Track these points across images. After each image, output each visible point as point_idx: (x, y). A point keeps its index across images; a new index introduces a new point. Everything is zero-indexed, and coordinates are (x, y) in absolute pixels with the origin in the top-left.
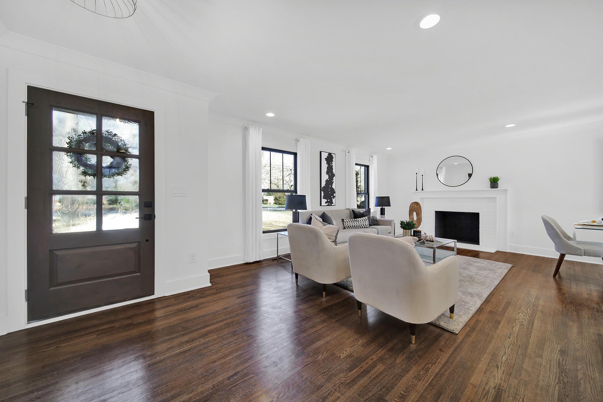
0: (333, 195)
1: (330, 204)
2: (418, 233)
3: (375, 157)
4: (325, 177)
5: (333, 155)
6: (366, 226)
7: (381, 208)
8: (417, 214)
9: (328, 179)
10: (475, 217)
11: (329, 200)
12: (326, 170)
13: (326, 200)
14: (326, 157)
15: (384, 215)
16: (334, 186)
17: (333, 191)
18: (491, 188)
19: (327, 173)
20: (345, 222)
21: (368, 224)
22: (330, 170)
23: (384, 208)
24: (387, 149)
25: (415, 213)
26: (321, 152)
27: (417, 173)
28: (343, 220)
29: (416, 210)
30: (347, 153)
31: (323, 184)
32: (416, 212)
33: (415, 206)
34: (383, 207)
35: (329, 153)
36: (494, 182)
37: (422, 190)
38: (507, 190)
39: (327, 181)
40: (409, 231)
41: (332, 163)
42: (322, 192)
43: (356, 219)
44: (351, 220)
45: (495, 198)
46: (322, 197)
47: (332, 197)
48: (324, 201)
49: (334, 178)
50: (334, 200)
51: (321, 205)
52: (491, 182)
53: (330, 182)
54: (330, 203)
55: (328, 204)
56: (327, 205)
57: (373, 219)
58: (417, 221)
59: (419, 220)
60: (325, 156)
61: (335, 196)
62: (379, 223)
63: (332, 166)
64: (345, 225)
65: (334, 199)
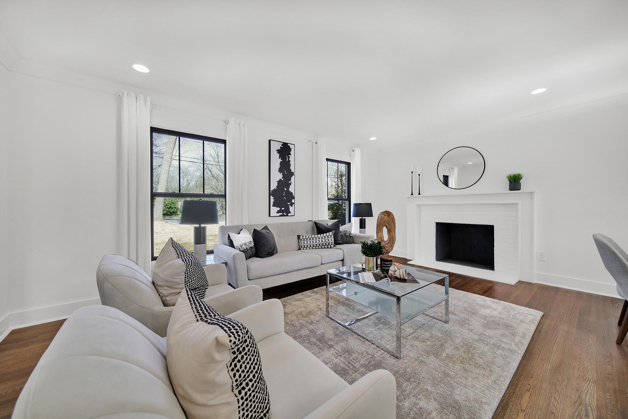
0: (290, 201)
1: (285, 214)
2: (386, 263)
3: (358, 152)
4: (277, 176)
5: (291, 146)
6: (329, 246)
7: (360, 219)
8: (388, 231)
9: (283, 180)
10: (488, 231)
11: (283, 209)
12: (279, 166)
13: (279, 209)
14: (279, 148)
15: (365, 228)
16: (291, 189)
17: (291, 197)
18: (510, 190)
19: (280, 170)
20: (301, 240)
21: (332, 243)
22: (285, 168)
23: (365, 219)
24: (371, 139)
25: (385, 230)
26: (270, 141)
27: (412, 172)
28: (299, 237)
29: (387, 224)
30: (314, 144)
31: (274, 186)
32: (387, 228)
33: (386, 218)
34: (363, 218)
35: (284, 143)
36: (515, 181)
37: (419, 194)
38: (534, 192)
39: (279, 182)
40: (374, 259)
41: (289, 157)
42: (272, 198)
43: (319, 236)
44: (313, 236)
45: (516, 204)
46: (272, 204)
47: (289, 204)
48: (274, 210)
49: (293, 178)
50: (291, 209)
51: (270, 216)
52: (510, 182)
53: (285, 183)
54: (285, 212)
55: (282, 214)
56: (279, 216)
57: (345, 234)
58: (388, 241)
59: (392, 240)
60: (276, 146)
61: (294, 203)
62: (354, 240)
63: (289, 161)
64: (300, 244)
65: (292, 206)
